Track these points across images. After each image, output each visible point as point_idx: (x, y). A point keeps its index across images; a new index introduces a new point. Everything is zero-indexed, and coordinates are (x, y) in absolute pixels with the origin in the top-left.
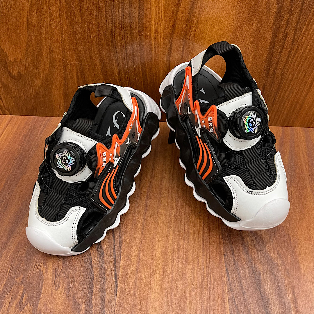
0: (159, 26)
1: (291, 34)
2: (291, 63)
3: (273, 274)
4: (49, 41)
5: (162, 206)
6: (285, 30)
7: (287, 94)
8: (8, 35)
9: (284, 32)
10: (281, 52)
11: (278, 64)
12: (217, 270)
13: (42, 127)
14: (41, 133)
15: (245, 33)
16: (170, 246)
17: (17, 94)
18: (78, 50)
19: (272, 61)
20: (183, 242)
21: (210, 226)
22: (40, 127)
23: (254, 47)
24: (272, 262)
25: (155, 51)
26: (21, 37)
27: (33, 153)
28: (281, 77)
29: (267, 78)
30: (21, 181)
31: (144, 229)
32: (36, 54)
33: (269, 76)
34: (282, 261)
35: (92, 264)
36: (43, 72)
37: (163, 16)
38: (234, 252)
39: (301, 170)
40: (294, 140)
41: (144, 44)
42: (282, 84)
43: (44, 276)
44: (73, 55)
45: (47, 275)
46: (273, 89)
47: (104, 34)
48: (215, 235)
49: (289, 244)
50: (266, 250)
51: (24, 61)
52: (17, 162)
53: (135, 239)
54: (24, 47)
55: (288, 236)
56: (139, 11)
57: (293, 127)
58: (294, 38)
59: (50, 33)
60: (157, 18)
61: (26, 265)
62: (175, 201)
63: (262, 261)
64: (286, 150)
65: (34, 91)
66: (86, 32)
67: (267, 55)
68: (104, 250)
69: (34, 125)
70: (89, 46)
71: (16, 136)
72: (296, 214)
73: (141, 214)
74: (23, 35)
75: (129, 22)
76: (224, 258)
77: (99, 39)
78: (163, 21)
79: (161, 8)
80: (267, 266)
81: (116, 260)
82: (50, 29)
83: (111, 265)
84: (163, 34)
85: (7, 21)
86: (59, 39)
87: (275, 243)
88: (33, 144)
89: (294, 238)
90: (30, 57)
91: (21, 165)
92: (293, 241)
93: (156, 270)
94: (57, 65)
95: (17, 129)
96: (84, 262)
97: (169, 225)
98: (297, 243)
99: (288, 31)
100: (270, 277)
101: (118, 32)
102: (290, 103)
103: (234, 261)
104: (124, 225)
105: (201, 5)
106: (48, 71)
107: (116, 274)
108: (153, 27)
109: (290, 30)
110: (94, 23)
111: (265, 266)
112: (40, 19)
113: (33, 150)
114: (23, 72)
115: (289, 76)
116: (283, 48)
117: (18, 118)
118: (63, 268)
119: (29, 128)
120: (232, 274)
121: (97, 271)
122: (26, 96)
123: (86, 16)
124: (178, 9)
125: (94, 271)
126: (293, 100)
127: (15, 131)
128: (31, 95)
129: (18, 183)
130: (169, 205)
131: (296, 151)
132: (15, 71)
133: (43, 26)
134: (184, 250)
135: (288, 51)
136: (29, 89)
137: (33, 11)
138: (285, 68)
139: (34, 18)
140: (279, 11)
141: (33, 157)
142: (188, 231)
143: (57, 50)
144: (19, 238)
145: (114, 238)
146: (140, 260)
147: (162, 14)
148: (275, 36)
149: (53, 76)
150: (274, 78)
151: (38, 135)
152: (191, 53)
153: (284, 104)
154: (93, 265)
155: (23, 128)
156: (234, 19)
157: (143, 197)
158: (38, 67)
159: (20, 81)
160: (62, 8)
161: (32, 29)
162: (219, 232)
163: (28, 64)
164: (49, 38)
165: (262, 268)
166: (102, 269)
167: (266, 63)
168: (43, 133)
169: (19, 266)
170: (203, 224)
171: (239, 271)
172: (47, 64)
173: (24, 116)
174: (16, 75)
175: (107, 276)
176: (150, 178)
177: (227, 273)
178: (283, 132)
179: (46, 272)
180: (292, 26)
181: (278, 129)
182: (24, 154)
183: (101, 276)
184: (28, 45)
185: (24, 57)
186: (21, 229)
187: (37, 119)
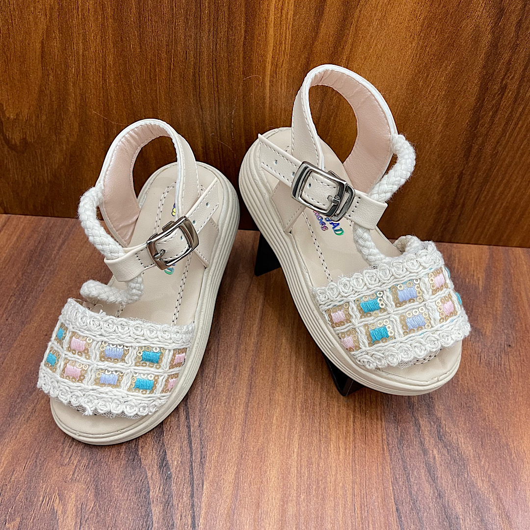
0: (280, 65)
1: (513, 86)
2: (510, 137)
3: (482, 520)
4: (81, 84)
5: (278, 389)
6: (503, 80)
7: (500, 189)
8: (6, 71)
9: (501, 83)
10: (493, 116)
11: (487, 138)
12: (380, 511)
13: (63, 236)
14: (60, 248)
15: (432, 83)
16: (294, 464)
17: (18, 178)
18: (132, 102)
19: (477, 132)
20: (317, 456)
21: (365, 427)
22: (59, 237)
23: (447, 107)
24: (480, 497)
25: (271, 109)
26: (30, 76)
27: (44, 284)
28: (492, 160)
29: (467, 160)
30: (22, 336)
31: (246, 431)
32: (55, 107)
33: (470, 158)
34: (498, 494)
35: (151, 497)
36: (68, 140)
37: (288, 46)
38: (410, 476)
39: (526, 325)
40: (510, 270)
41: (252, 95)
42: (493, 172)
43: (60, 521)
44: (122, 112)
45: (65, 518)
46: (476, 180)
47: (180, 76)
48: (375, 445)
49: (508, 464)
50: (468, 475)
51: (34, 120)
52: (15, 301)
53: (229, 450)
54: (35, 95)
55: (505, 448)
56: (245, 37)
57: (508, 246)
58: (518, 93)
59: (83, 71)
60: (278, 51)
61: (27, 499)
62: (301, 379)
63: (462, 495)
64: (496, 289)
65: (50, 173)
66: (149, 71)
67: (469, 121)
68: (173, 470)
69: (48, 233)
70: (152, 97)
71: (16, 252)
72: (519, 406)
73: (241, 403)
74: (33, 72)
75: (226, 55)
76: (393, 489)
77: (171, 85)
78: (287, 55)
79: (286, 33)
80: (471, 505)
81: (195, 490)
82: (83, 64)
83: (185, 499)
84: (286, 80)
85: (5, 47)
86: (99, 83)
87: (483, 460)
88: (46, 268)
89: (517, 451)
90: (45, 113)
91: (23, 306)
92: (515, 458)
93: (269, 510)
94: (94, 127)
95: (17, 239)
96: (136, 493)
97: (292, 423)
98: (522, 460)
99: (509, 81)
100: (477, 525)
101: (206, 72)
102: (504, 204)
103: (411, 494)
104: (210, 422)
105: (356, 30)
106: (76, 137)
107: (193, 518)
108: (269, 67)
109: (511, 79)
110: (164, 55)
111: (467, 504)
112: (66, 46)
113: (44, 279)
114: (31, 139)
115: (504, 160)
116: (497, 111)
117: (20, 220)
118: (95, 506)
119: (39, 238)
120: (407, 519)
121: (159, 512)
122: (35, 181)
123: (148, 43)
124: (316, 36)
125: (153, 511)
126: (510, 200)
127: (13, 242)
128: (44, 180)
129: (15, 341)
130: (292, 387)
131: (515, 291)
132: (16, 137)
133: (71, 58)
134: (318, 473)
135: (507, 115)
136: (40, 168)
137: (54, 31)
138: (499, 144)
139: (55, 44)
140: (494, 45)
141: (44, 291)
142: (326, 436)
143: (95, 101)
144: (15, 445)
145: (191, 448)
146: (239, 490)
147: (287, 43)
148: (484, 88)
149: (86, 148)
150: (479, 161)
151: (55, 252)
152: (334, 113)
153: (495, 206)
154: (151, 500)
155: (29, 238)
156: (413, 57)
157: (245, 370)
158: (59, 131)
159: (26, 155)
160: (106, 27)
161: (50, 63)
162: (382, 438)
163: (41, 125)
164: (81, 79)
165: (461, 509)
166: (169, 507)
167: (466, 135)
168: (64, 247)
169: (13, 500)
170: (354, 422)
171: (420, 514)
172: (76, 125)
173: (31, 217)
174: (18, 143)
175: (177, 522)
176: (257, 335)
177: (400, 517)
178: (491, 256)
179: (64, 512)
180: (515, 71)
181: (482, 250)
182: (28, 286)
183: (166, 521)
184: (41, 92)
185: (34, 113)
186: (19, 429)
187: (54, 222)
